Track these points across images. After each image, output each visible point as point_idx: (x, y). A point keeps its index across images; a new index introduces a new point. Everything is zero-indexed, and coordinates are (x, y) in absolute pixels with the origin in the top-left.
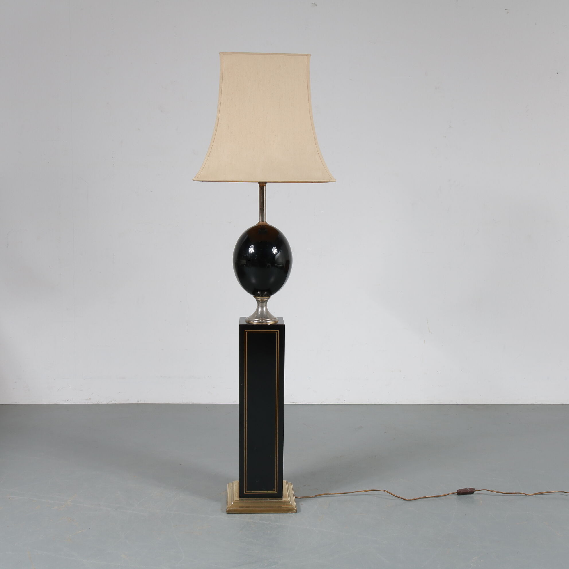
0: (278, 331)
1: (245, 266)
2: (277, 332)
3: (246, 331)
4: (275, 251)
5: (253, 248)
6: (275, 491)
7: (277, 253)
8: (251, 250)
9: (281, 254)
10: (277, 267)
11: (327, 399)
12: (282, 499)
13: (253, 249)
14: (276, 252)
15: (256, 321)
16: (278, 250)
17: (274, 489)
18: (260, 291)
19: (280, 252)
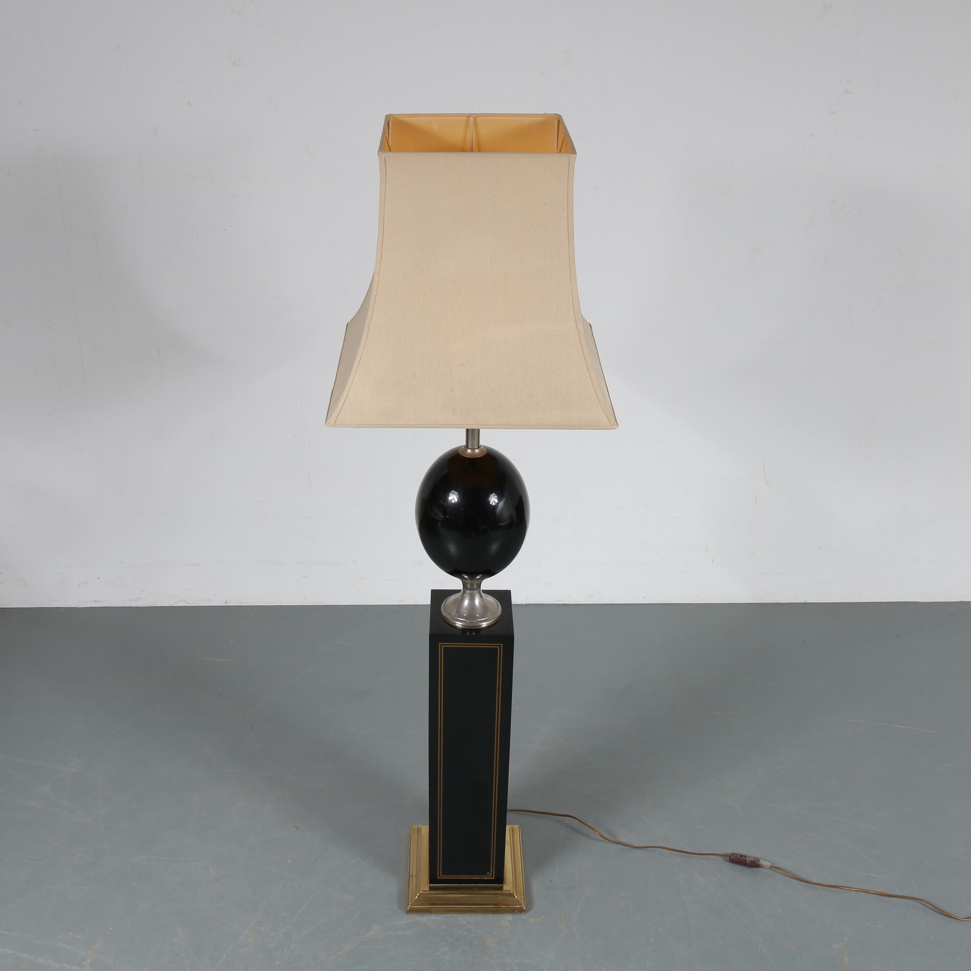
1: (440, 524)
2: (499, 647)
3: (441, 645)
4: (493, 500)
5: (457, 495)
6: (491, 875)
7: (498, 503)
8: (453, 498)
9: (505, 504)
13: (457, 497)
14: (497, 501)
15: (461, 623)
16: (500, 499)
17: (488, 873)
18: (467, 574)
19: (502, 502)
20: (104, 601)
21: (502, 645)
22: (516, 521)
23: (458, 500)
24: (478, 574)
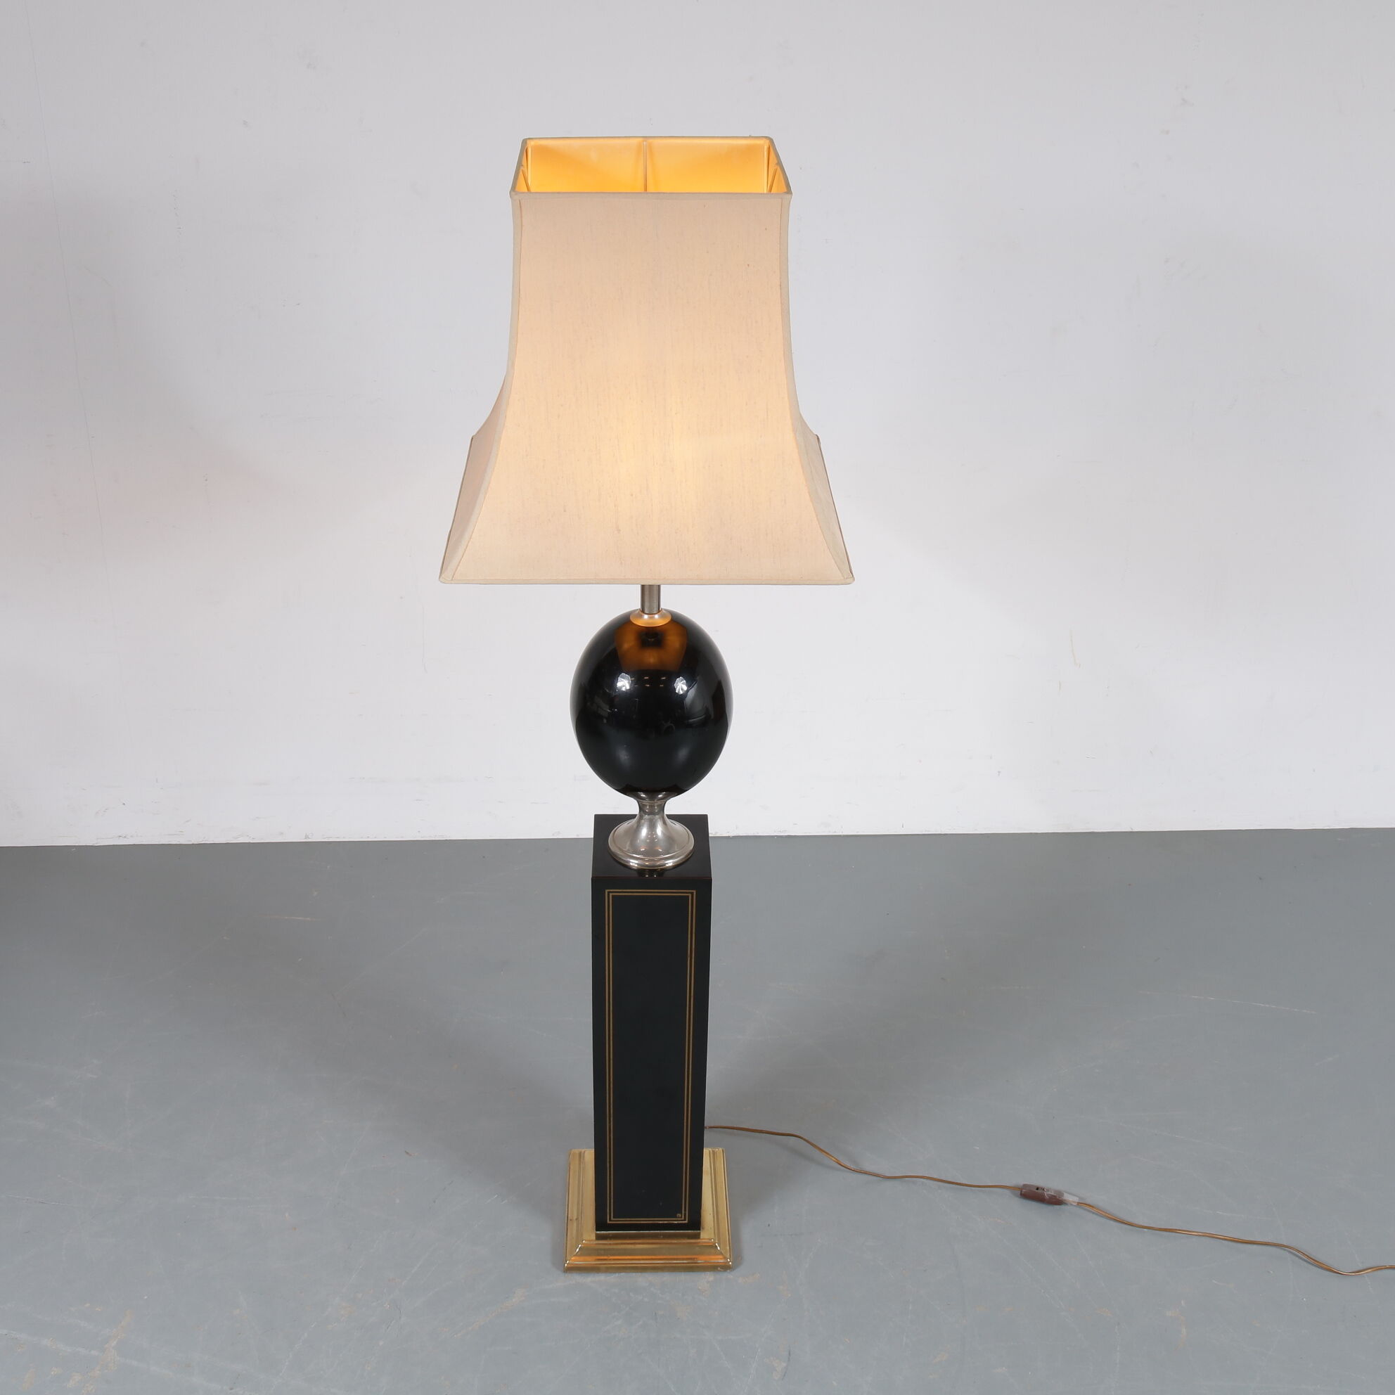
0: (692, 893)
1: (605, 721)
2: (691, 895)
3: (609, 893)
4: (681, 686)
5: (629, 680)
6: (683, 1218)
7: (688, 691)
8: (624, 683)
9: (698, 691)
10: (690, 726)
11: (796, 824)
12: (697, 1236)
13: (629, 682)
14: (685, 688)
15: (636, 862)
16: (690, 686)
17: (679, 1215)
18: (644, 792)
19: (693, 689)
20: (132, 836)
21: (695, 892)
22: (712, 717)
23: (631, 685)
24: (660, 791)
